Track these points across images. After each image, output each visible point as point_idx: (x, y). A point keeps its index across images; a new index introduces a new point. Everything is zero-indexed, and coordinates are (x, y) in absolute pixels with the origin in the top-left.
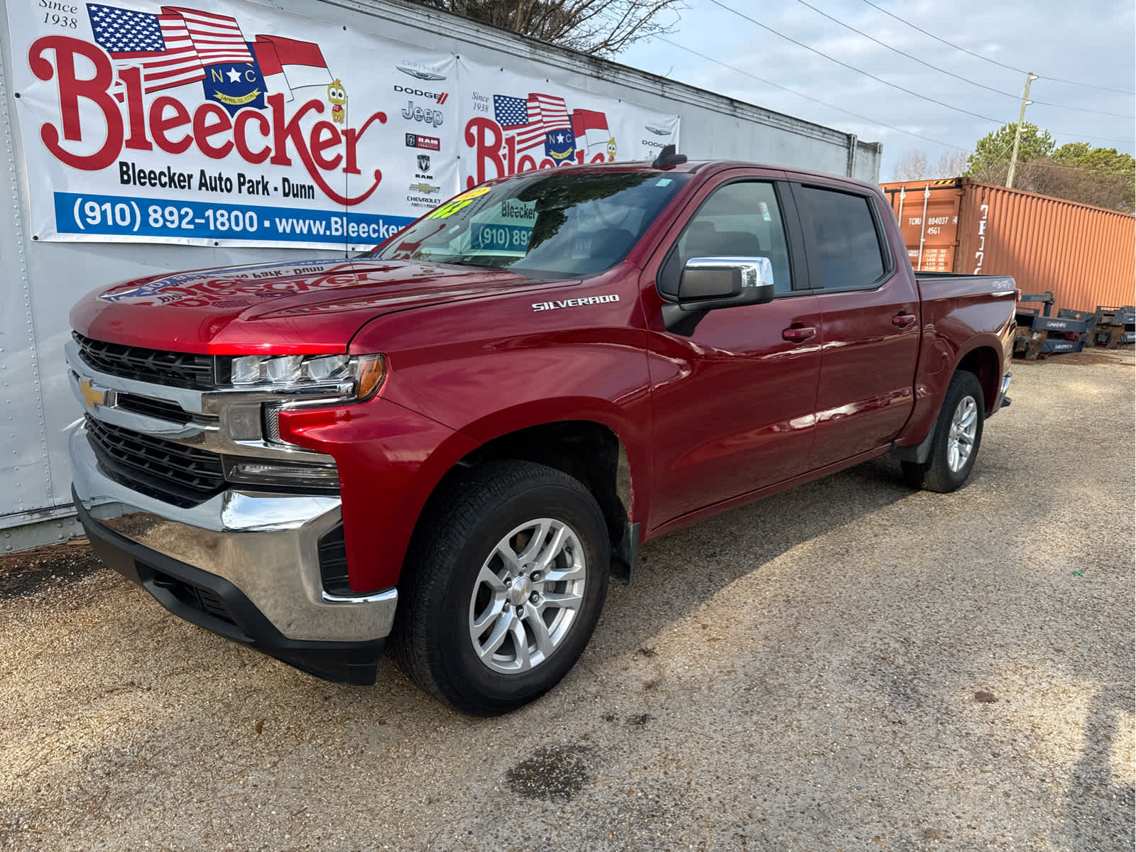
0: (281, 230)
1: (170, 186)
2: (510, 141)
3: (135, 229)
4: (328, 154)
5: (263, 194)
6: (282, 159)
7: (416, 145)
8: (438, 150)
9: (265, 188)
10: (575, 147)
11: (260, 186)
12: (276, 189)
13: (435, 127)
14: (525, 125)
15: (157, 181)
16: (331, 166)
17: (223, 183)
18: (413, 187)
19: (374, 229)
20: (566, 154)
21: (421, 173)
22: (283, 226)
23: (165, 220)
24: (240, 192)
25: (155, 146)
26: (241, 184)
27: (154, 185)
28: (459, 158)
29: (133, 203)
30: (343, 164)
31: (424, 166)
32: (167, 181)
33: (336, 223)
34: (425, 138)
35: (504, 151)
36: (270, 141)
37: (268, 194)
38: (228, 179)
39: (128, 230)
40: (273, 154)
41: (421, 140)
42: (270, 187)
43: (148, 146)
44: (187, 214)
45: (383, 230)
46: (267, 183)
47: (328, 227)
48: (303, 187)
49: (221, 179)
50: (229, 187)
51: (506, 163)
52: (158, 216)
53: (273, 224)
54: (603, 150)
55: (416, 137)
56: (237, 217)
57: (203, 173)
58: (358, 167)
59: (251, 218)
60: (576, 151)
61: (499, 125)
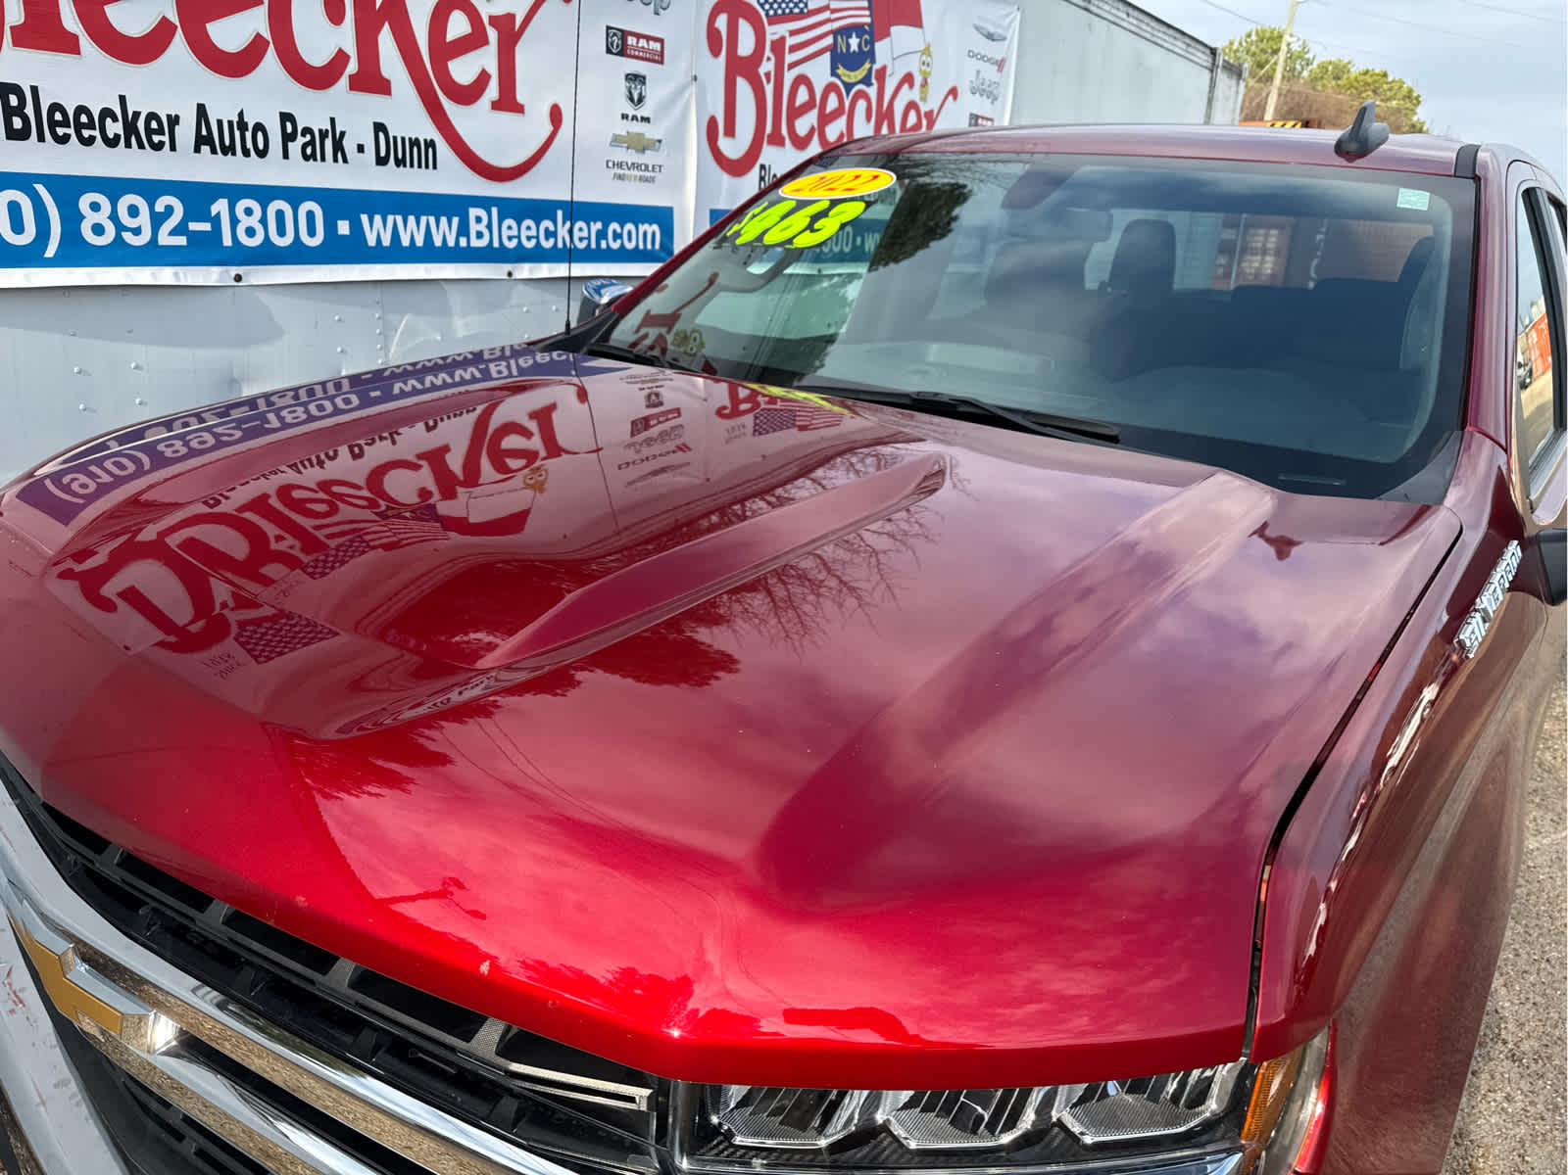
0: (372, 241)
1: (128, 145)
2: (778, 46)
3: (50, 253)
4: (463, 70)
5: (336, 160)
6: (370, 81)
7: (622, 53)
8: (661, 62)
9: (338, 146)
10: (873, 61)
11: (329, 143)
12: (361, 149)
13: (657, 13)
14: (802, 16)
15: (96, 133)
16: (467, 95)
17: (249, 135)
18: (617, 141)
19: (547, 230)
20: (860, 74)
21: (631, 112)
22: (376, 230)
23: (120, 227)
24: (286, 156)
25: (85, 42)
26: (288, 138)
27: (90, 141)
28: (695, 78)
29: (40, 188)
30: (492, 92)
31: (636, 98)
32: (121, 132)
33: (479, 220)
34: (639, 36)
35: (767, 66)
36: (345, 37)
37: (345, 161)
38: (259, 127)
39: (30, 257)
40: (352, 67)
41: (631, 40)
42: (349, 145)
43: (68, 44)
44: (169, 210)
45: (563, 232)
46: (343, 134)
47: (463, 230)
48: (415, 143)
49: (243, 125)
50: (261, 146)
51: (769, 89)
52: (102, 217)
53: (356, 228)
54: (913, 66)
55: (624, 34)
56: (280, 214)
57: (202, 111)
58: (520, 98)
59: (310, 215)
60: (876, 67)
61: (763, 14)
